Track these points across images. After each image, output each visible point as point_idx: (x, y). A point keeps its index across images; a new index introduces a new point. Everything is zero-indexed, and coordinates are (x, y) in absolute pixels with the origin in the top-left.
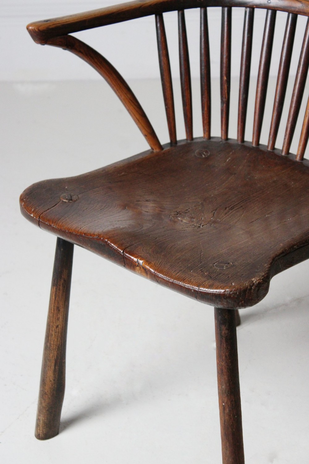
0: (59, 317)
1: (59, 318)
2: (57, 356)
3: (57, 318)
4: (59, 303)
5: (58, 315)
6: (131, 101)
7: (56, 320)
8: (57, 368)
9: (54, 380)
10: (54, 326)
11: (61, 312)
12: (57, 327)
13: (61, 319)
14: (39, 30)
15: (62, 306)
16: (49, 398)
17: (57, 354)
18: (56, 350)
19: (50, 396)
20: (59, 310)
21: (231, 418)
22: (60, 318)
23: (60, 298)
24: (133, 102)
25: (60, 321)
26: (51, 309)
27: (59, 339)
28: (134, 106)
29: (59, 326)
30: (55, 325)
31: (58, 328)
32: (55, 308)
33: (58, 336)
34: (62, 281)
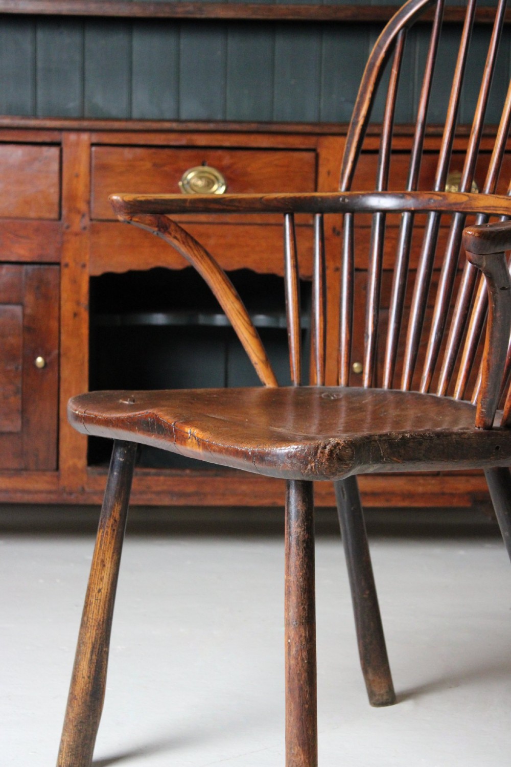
0: (103, 575)
1: (103, 577)
2: (95, 638)
3: (100, 578)
4: (104, 554)
5: (101, 573)
6: (240, 313)
7: (99, 581)
8: (94, 657)
9: (89, 677)
10: (95, 589)
11: (106, 568)
12: (99, 591)
13: (106, 580)
14: (123, 200)
15: (108, 559)
16: (79, 705)
17: (96, 634)
18: (96, 628)
19: (80, 703)
20: (104, 566)
21: (298, 663)
22: (105, 578)
23: (107, 547)
24: (241, 315)
25: (104, 583)
26: (94, 564)
27: (100, 611)
28: (243, 321)
29: (103, 591)
30: (97, 588)
31: (100, 594)
32: (99, 561)
33: (99, 606)
34: (112, 520)
